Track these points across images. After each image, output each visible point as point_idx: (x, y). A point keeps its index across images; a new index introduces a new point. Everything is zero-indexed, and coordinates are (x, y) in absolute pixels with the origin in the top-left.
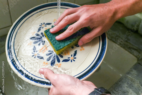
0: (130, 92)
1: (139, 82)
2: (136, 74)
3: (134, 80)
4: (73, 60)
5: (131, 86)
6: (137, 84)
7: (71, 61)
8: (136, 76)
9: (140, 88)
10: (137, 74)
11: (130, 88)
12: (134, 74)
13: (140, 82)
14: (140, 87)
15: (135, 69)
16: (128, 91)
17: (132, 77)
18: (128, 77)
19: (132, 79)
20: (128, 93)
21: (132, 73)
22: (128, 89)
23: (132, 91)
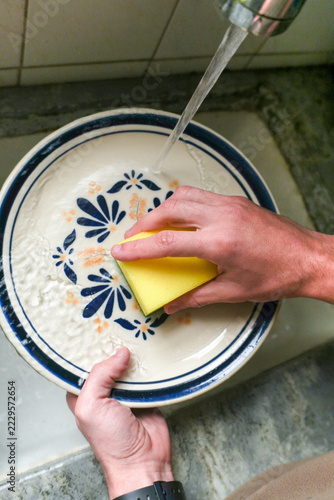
0: (265, 428)
1: (305, 408)
2: (311, 381)
3: (297, 395)
4: (144, 334)
5: (277, 410)
6: (298, 411)
7: (137, 335)
8: (309, 384)
9: (297, 426)
10: (315, 380)
11: (274, 416)
12: (308, 377)
13: (308, 407)
14: (299, 421)
15: (319, 363)
16: (263, 422)
17: (296, 384)
18: (286, 380)
19: (294, 392)
20: (258, 426)
21: (305, 372)
22: (266, 416)
23: (272, 426)
